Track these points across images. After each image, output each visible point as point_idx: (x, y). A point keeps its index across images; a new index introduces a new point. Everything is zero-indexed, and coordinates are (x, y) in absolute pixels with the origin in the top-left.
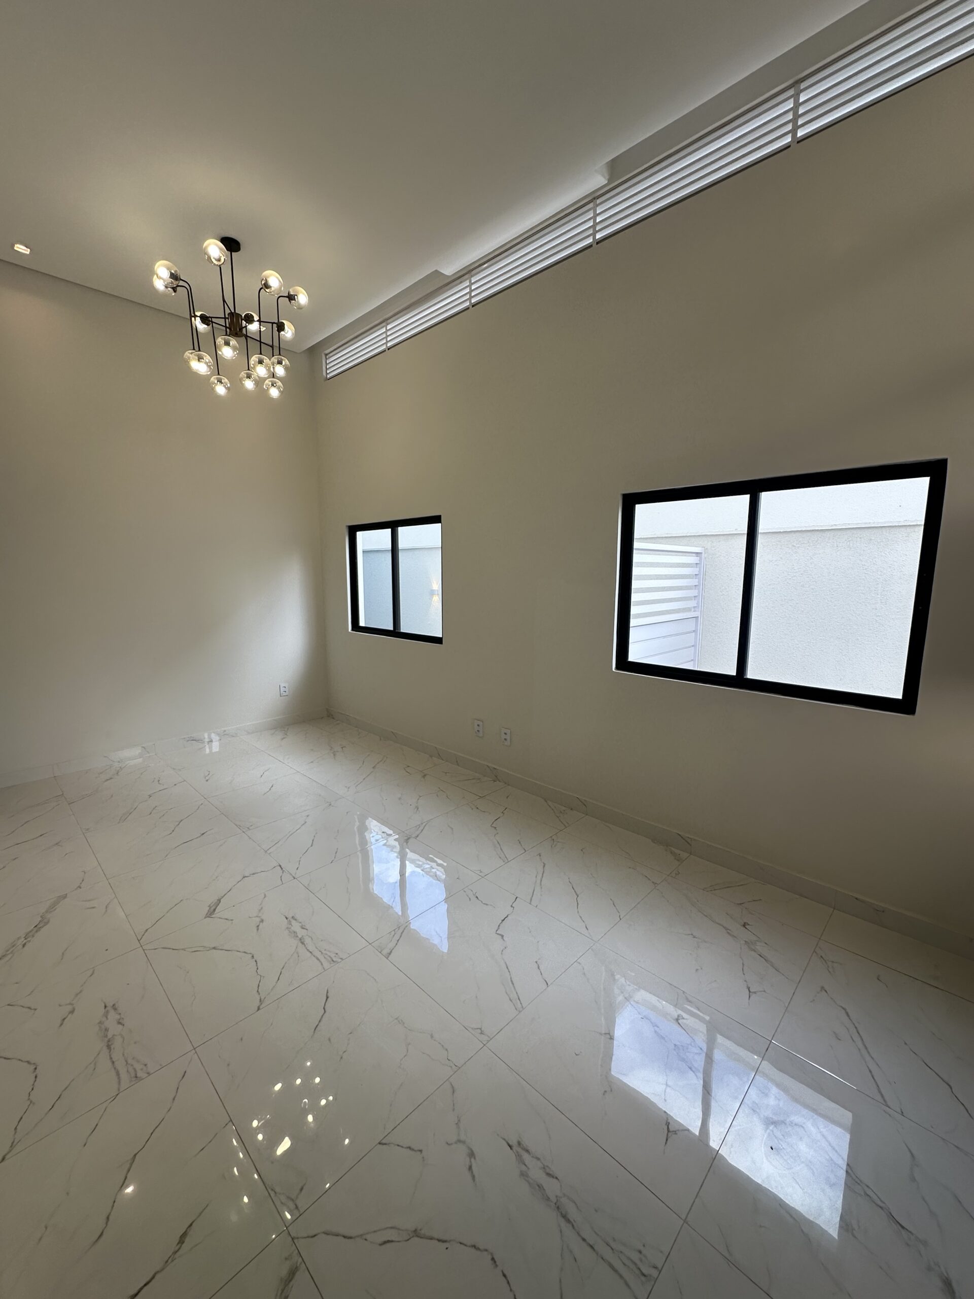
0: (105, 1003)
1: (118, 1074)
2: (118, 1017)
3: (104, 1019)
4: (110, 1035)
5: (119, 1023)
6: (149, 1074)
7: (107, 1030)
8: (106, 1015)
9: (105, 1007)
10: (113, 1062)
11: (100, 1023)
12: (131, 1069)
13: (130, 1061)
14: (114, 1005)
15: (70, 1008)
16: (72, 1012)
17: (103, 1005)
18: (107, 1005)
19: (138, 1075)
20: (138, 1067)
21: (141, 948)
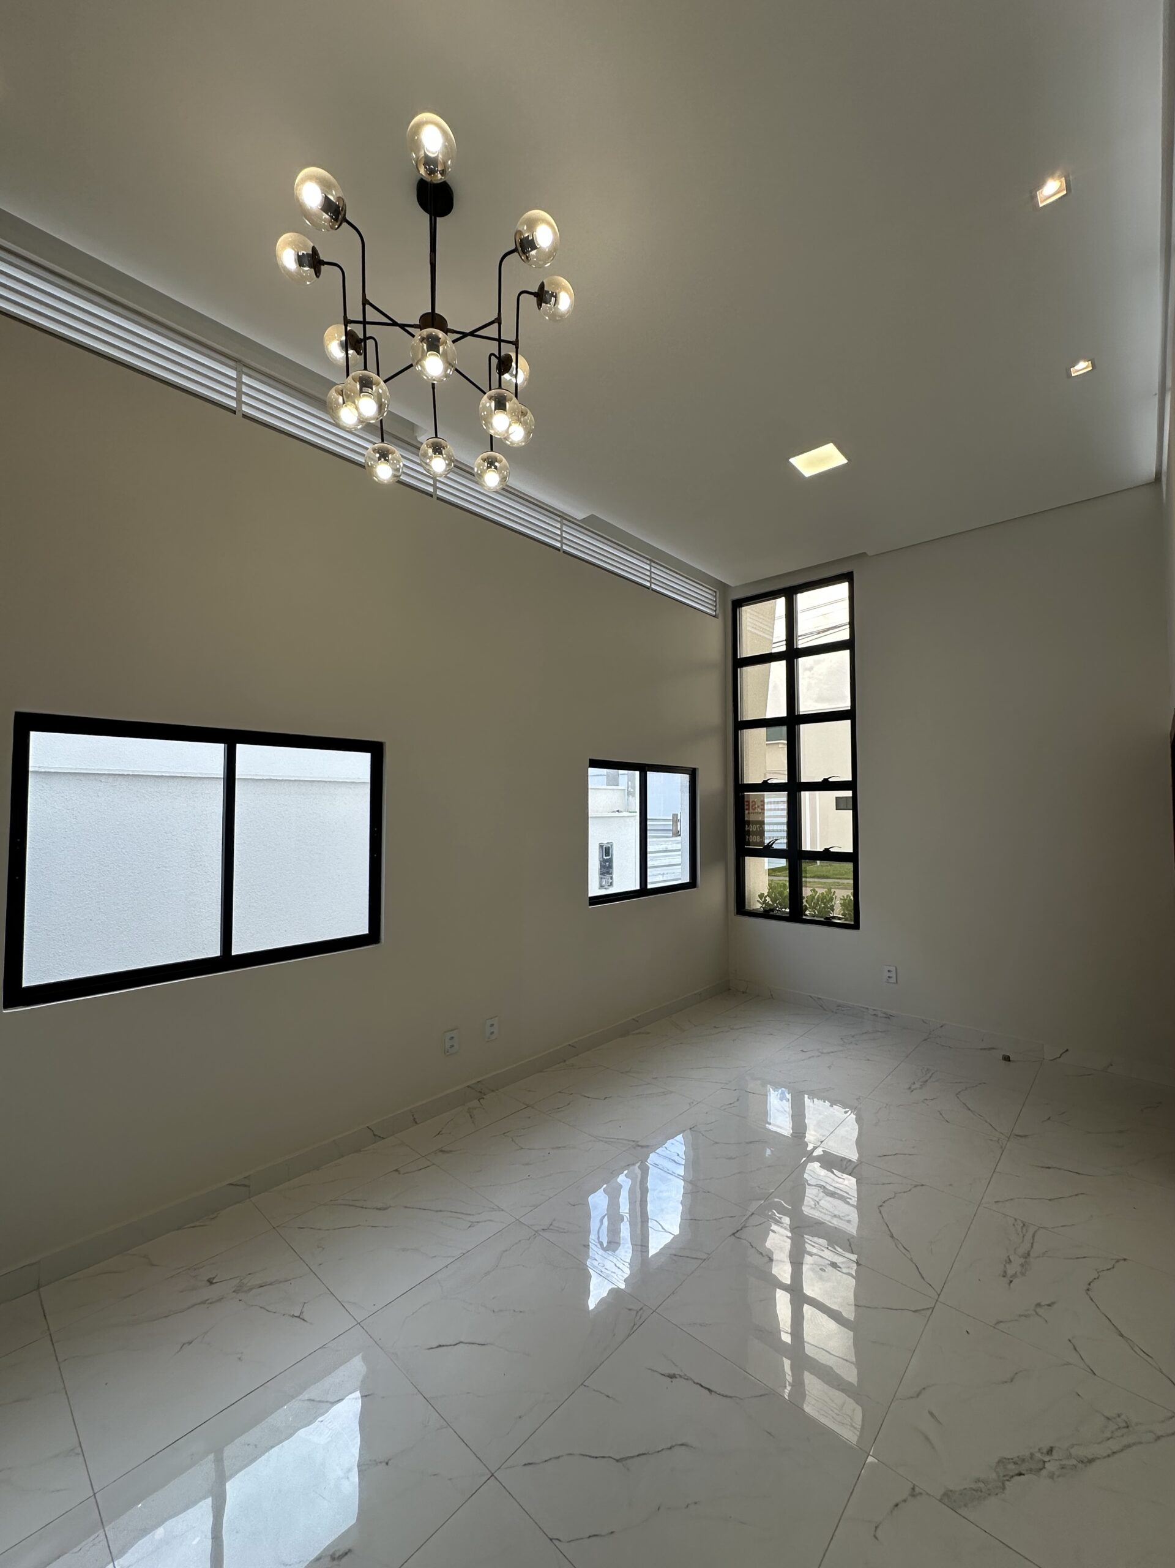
0: (1009, 1285)
1: (1033, 1236)
2: (1008, 1266)
3: (1018, 1274)
4: (1023, 1260)
5: (1010, 1261)
6: (1016, 1220)
7: (1022, 1265)
8: (1015, 1276)
9: (1011, 1282)
10: (1032, 1244)
11: (1023, 1274)
12: (1024, 1230)
13: (1021, 1235)
14: (1004, 1276)
15: (1040, 1311)
16: (1038, 1305)
17: (1012, 1285)
18: (1009, 1282)
19: (1022, 1225)
20: (1019, 1229)
21: (939, 1300)
